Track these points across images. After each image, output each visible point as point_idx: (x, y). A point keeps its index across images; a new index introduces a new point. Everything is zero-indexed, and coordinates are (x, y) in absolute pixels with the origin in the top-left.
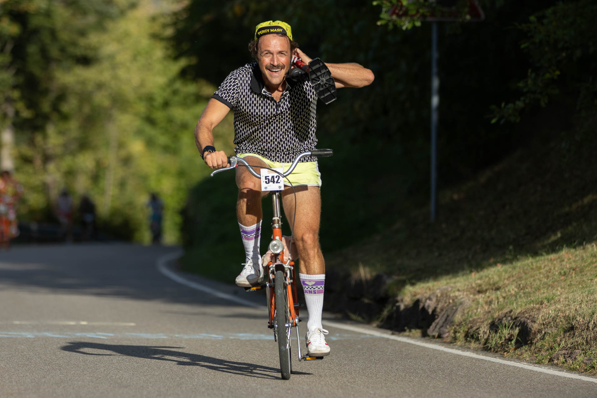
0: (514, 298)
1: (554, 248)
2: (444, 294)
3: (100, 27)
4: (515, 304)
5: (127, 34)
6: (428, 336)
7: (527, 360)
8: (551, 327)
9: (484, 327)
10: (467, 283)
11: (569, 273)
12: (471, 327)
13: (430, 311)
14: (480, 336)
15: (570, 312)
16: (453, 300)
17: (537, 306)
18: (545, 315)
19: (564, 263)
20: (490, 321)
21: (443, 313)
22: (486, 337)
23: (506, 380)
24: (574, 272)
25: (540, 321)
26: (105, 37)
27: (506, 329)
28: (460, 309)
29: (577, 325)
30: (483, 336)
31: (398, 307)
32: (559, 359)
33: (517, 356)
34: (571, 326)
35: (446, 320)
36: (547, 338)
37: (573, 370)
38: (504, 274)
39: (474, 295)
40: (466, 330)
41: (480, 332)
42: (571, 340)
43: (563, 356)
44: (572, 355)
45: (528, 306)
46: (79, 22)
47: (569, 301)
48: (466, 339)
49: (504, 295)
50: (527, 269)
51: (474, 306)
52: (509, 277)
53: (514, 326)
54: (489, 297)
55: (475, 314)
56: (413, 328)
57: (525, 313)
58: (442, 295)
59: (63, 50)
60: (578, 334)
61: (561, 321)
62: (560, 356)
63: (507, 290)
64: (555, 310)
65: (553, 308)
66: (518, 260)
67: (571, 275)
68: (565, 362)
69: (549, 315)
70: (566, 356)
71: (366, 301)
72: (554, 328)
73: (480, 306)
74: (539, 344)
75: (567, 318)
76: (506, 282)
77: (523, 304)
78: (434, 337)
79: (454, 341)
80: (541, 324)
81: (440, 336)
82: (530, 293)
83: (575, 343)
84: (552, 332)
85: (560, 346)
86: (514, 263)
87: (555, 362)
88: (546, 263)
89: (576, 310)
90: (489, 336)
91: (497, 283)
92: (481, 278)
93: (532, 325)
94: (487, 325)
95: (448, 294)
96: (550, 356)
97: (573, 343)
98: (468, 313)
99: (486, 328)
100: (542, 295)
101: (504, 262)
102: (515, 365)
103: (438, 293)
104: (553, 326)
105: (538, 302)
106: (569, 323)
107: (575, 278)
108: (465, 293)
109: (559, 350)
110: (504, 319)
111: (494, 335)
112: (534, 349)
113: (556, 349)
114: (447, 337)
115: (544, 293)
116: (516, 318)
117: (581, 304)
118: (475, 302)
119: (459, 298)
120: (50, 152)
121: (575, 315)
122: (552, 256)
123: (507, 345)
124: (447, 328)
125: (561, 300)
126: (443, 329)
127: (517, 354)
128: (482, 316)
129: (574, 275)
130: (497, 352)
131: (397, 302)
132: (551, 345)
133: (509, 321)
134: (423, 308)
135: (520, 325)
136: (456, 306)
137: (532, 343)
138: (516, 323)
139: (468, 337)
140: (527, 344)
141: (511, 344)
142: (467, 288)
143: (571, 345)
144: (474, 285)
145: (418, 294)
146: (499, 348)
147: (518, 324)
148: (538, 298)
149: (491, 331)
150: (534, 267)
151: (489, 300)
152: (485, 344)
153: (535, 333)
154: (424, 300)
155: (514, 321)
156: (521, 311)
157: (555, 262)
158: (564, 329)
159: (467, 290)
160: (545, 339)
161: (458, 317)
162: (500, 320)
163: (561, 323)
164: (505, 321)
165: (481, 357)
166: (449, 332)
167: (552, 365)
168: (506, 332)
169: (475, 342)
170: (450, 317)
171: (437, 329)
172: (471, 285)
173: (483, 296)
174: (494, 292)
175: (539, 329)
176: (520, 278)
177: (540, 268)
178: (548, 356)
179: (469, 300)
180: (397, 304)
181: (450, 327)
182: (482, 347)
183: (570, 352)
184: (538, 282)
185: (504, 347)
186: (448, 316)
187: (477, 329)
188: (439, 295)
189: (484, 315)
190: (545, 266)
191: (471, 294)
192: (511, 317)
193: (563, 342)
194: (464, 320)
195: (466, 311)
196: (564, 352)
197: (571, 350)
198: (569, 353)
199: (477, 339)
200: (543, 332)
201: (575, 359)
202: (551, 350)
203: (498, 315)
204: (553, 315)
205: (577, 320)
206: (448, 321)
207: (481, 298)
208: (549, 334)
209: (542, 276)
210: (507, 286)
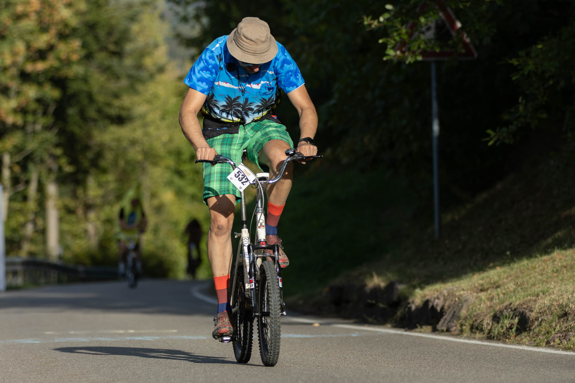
0: (512, 294)
1: (547, 251)
2: (451, 294)
3: (133, 89)
4: (514, 298)
5: (156, 96)
6: (438, 330)
7: (526, 344)
8: (547, 315)
9: (488, 319)
10: (470, 283)
11: (561, 271)
12: (476, 321)
13: (439, 309)
14: (484, 327)
15: (564, 300)
16: (459, 298)
17: (534, 298)
18: (541, 305)
19: (556, 263)
20: (492, 314)
21: (450, 310)
22: (489, 328)
23: (509, 357)
24: (565, 269)
25: (537, 310)
26: (136, 99)
27: (506, 320)
28: (465, 306)
29: (570, 311)
30: (487, 327)
31: (410, 308)
32: (554, 341)
33: (517, 341)
34: (564, 312)
35: (453, 315)
36: (544, 324)
37: (568, 349)
38: (502, 274)
39: (477, 293)
40: (471, 323)
41: (484, 324)
42: (565, 325)
43: (558, 338)
44: (566, 337)
45: (525, 299)
46: (113, 86)
47: (562, 292)
48: (472, 331)
49: (504, 291)
50: (524, 269)
51: (477, 302)
52: (508, 277)
53: (514, 317)
54: (490, 294)
55: (479, 309)
56: (424, 325)
57: (523, 305)
58: (449, 294)
59: (99, 111)
60: (571, 319)
61: (555, 309)
62: (556, 339)
63: (506, 287)
64: (550, 300)
65: (548, 298)
66: (515, 262)
67: (563, 272)
68: (560, 343)
69: (545, 305)
70: (561, 338)
71: (381, 305)
72: (549, 315)
73: (483, 302)
74: (537, 330)
75: (561, 306)
76: (505, 281)
77: (522, 297)
78: (443, 331)
79: (460, 334)
80: (538, 313)
81: (448, 330)
82: (527, 288)
83: (569, 327)
84: (548, 319)
85: (556, 330)
86: (511, 265)
87: (551, 344)
88: (540, 263)
89: (568, 298)
90: (492, 327)
91: (497, 282)
92: (482, 279)
93: (530, 314)
94: (490, 317)
95: (454, 293)
96: (547, 339)
97: (567, 327)
98: (472, 309)
99: (489, 320)
100: (537, 289)
101: (502, 264)
102: (516, 348)
103: (445, 292)
104: (548, 314)
105: (534, 295)
106: (563, 310)
107: (566, 274)
108: (469, 292)
109: (555, 334)
110: (505, 311)
111: (496, 325)
112: (533, 335)
113: (551, 333)
114: (455, 330)
115: (539, 287)
116: (515, 309)
117: (572, 294)
118: (478, 299)
119: (464, 296)
120: (90, 202)
121: (568, 303)
122: (545, 257)
123: (508, 333)
124: (454, 323)
125: (555, 292)
126: (450, 324)
127: (517, 340)
128: (485, 311)
129: (565, 272)
130: (499, 340)
131: (409, 303)
132: (547, 330)
133: (509, 312)
134: (433, 307)
135: (519, 315)
136: (461, 303)
137: (530, 330)
138: (515, 314)
139: (473, 328)
140: (526, 331)
141: (512, 332)
142: (471, 288)
143: (565, 328)
144: (476, 285)
145: (427, 295)
146: (501, 336)
147: (518, 314)
148: (534, 292)
149: (493, 322)
150: (530, 267)
151: (491, 296)
152: (489, 333)
153: (533, 321)
154: (432, 300)
155: (514, 312)
156: (520, 303)
157: (548, 262)
158: (558, 315)
159: (471, 289)
160: (542, 325)
161: (464, 312)
162: (501, 312)
163: (555, 311)
164: (505, 313)
165: (486, 343)
166: (456, 326)
167: (549, 347)
168: (507, 322)
169: (479, 333)
170: (456, 313)
171: (445, 324)
172: (474, 285)
173: (485, 293)
174: (495, 290)
175: (536, 317)
176: (518, 277)
177: (535, 268)
178: (545, 339)
179: (473, 297)
180: (409, 306)
181: (457, 321)
182: (486, 336)
183: (564, 334)
184: (533, 279)
185: (505, 335)
186: (454, 312)
187: (481, 321)
188: (446, 294)
189: (487, 310)
190: (539, 266)
191: (474, 292)
192: (511, 309)
193: (558, 326)
194: (469, 315)
195: (470, 307)
196: (559, 335)
197: (565, 332)
198: (564, 336)
199: (482, 330)
200: (540, 319)
201: (569, 340)
202: (548, 334)
203: (500, 308)
204: (549, 304)
205: (569, 307)
206: (455, 316)
207: (483, 295)
208: (546, 320)
209: (536, 274)
210: (506, 284)
